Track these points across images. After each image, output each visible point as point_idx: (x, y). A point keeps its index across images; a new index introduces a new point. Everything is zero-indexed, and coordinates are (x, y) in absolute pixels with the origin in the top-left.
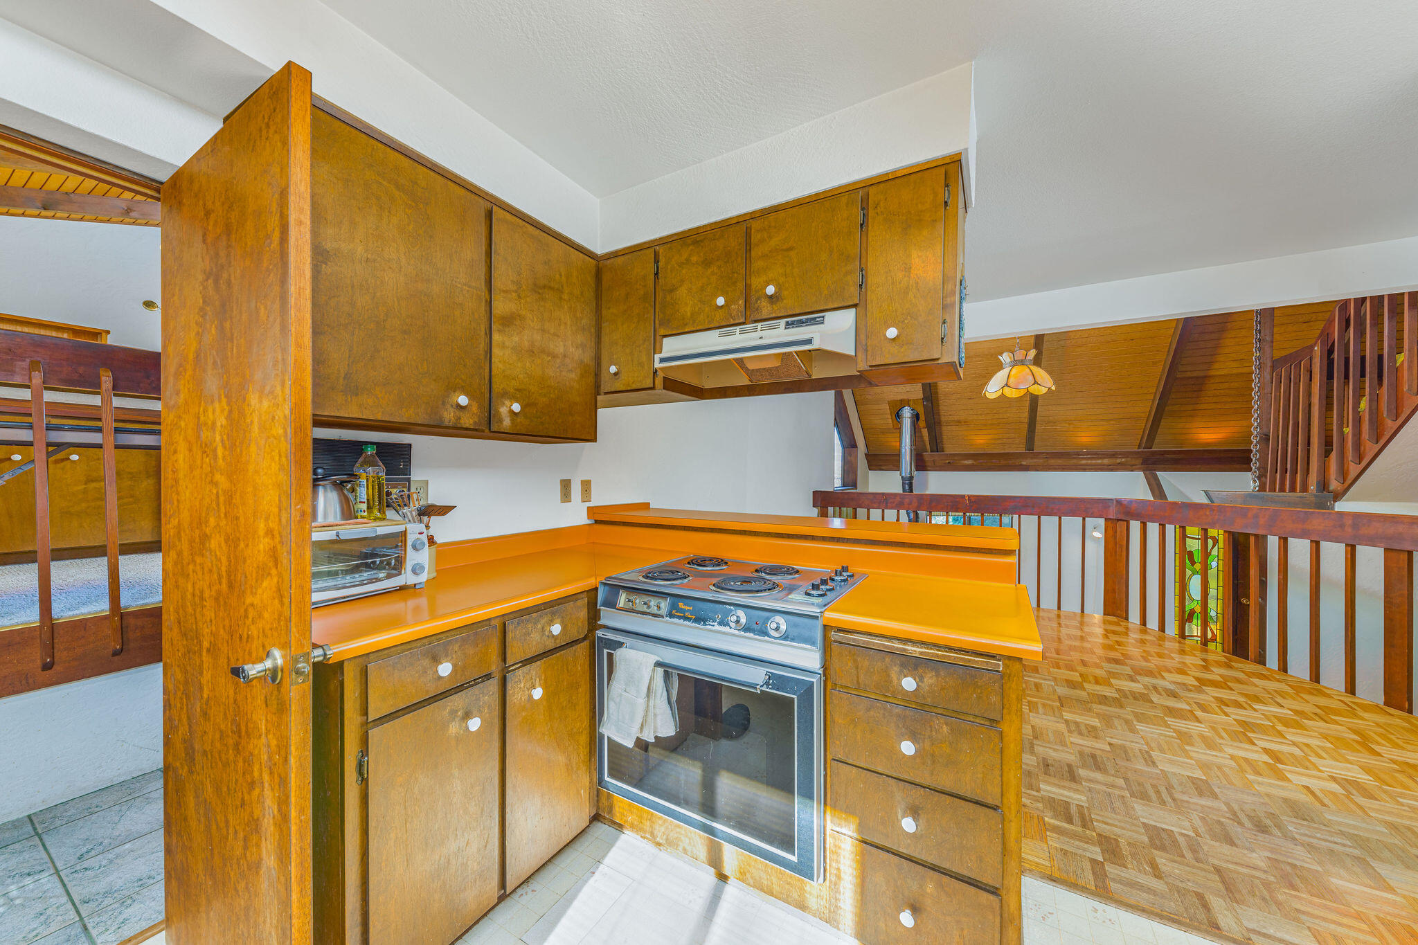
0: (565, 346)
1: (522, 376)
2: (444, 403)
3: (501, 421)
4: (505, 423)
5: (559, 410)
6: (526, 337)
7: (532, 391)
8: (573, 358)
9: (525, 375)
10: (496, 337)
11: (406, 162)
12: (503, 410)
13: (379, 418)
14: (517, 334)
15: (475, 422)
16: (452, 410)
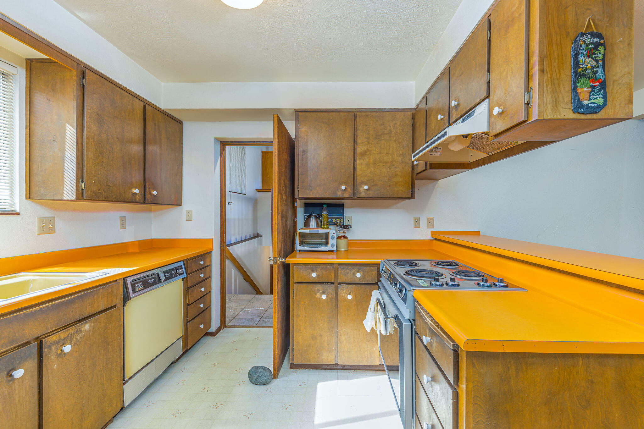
0: (392, 157)
1: (370, 174)
2: (338, 189)
3: (360, 193)
4: (362, 194)
5: (389, 185)
6: (372, 158)
7: (375, 179)
8: (397, 162)
9: (372, 174)
10: (358, 162)
11: (325, 114)
12: (361, 189)
13: (318, 197)
14: (368, 158)
15: (349, 195)
16: (341, 191)
